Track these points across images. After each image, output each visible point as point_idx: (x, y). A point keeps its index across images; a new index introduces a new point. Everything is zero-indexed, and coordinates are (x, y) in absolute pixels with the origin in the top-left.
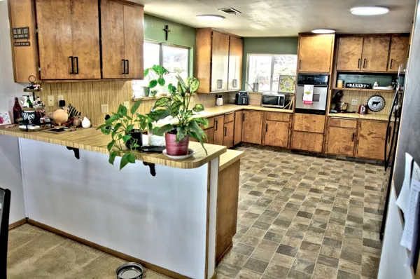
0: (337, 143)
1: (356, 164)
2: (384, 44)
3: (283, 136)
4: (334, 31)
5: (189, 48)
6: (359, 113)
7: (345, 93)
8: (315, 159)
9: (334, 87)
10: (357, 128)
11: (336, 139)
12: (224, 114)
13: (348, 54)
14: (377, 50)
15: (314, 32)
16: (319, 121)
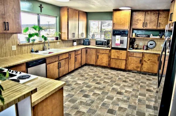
0: (132, 65)
1: (142, 75)
2: (155, 15)
3: (106, 61)
4: (130, 8)
5: (57, 17)
6: (143, 49)
7: (136, 39)
8: (122, 73)
9: (131, 37)
10: (142, 57)
11: (132, 62)
12: (75, 51)
13: (138, 20)
14: (152, 18)
15: (120, 8)
16: (123, 53)
